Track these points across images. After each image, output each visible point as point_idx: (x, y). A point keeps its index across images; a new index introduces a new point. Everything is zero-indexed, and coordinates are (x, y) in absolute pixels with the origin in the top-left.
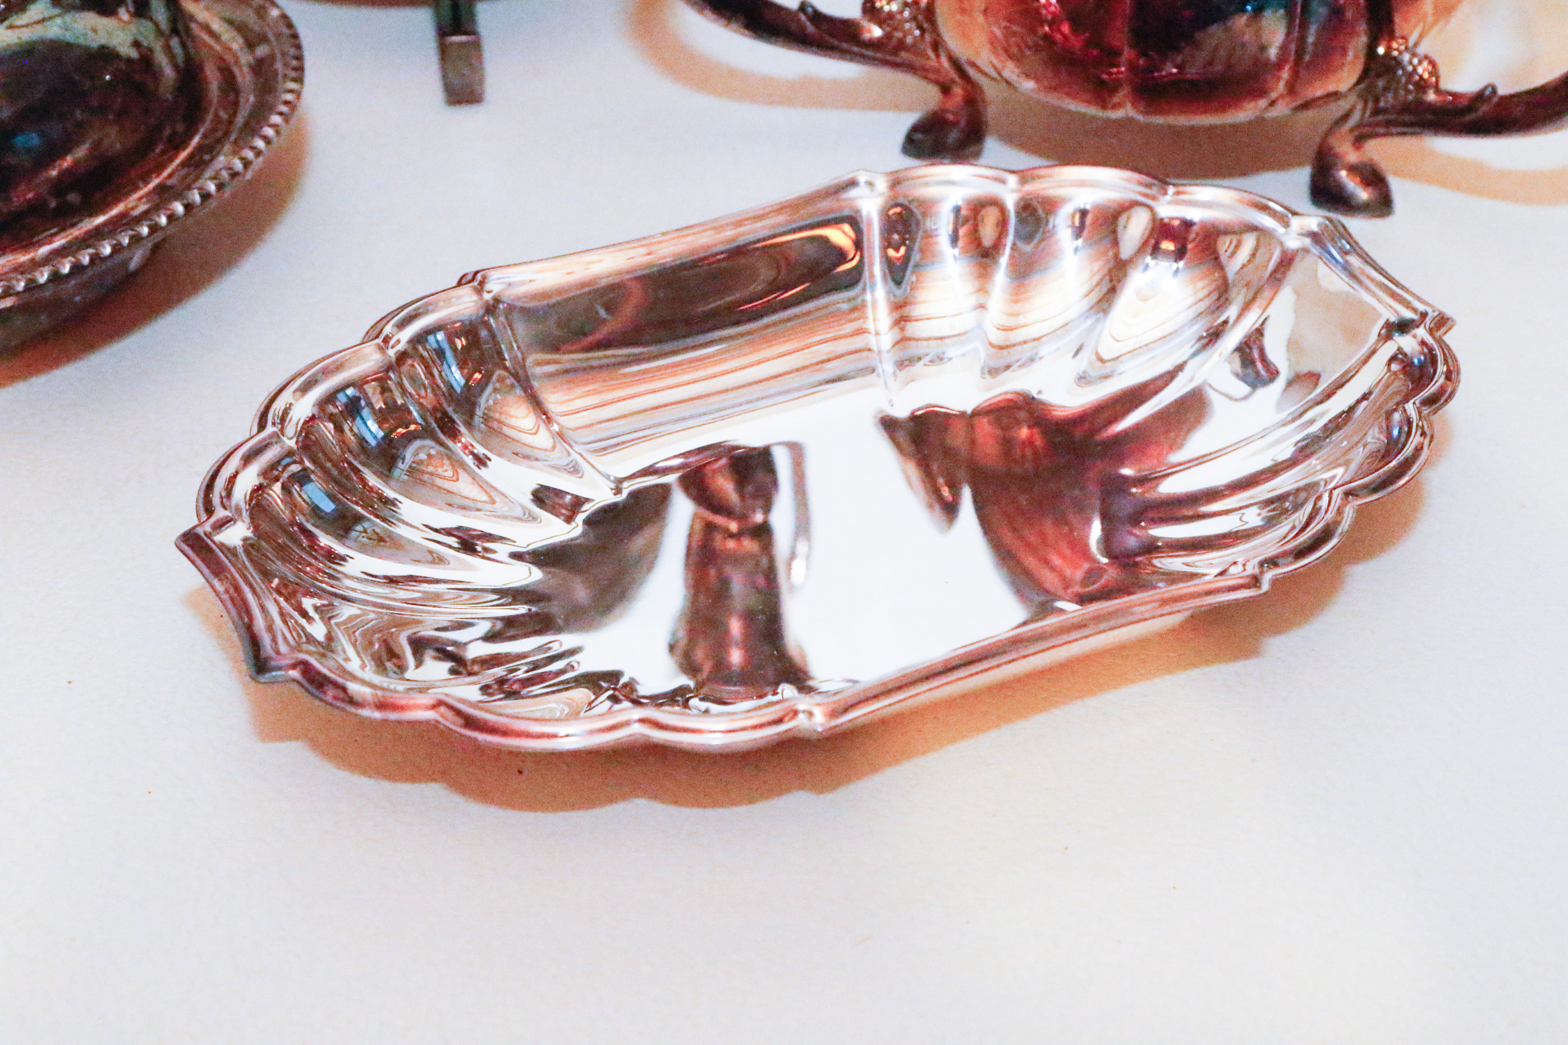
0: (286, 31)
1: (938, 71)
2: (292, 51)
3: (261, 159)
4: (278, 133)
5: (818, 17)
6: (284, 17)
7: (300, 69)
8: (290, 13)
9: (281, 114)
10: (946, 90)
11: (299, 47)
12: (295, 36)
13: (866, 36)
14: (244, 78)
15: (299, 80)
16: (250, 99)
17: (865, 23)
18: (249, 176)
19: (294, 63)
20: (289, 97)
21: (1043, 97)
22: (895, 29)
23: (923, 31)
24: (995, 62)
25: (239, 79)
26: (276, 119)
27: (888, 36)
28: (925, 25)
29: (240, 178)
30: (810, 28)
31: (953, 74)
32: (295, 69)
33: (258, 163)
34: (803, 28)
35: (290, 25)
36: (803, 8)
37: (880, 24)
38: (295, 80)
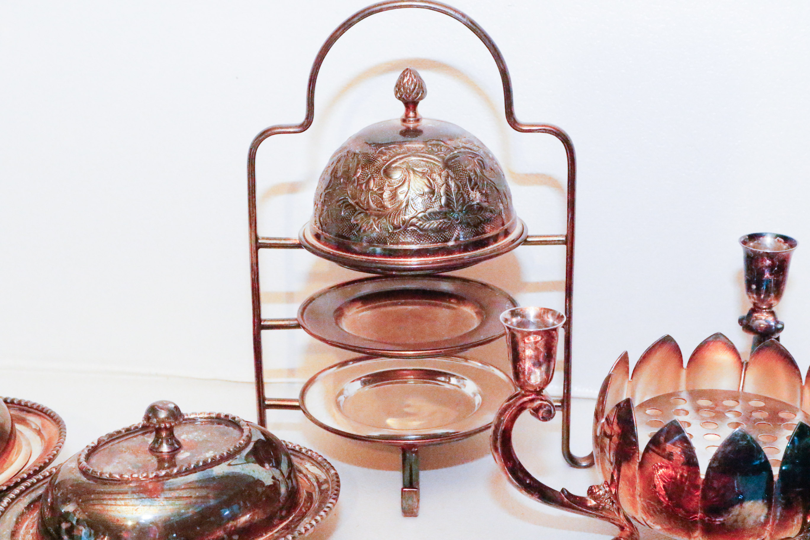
0: (336, 480)
1: (619, 520)
2: (336, 487)
3: (313, 528)
4: (322, 519)
5: (570, 496)
6: (336, 474)
7: (337, 495)
8: (338, 472)
9: (325, 511)
10: (622, 528)
11: (339, 486)
12: (338, 482)
13: (589, 505)
14: (316, 496)
15: (336, 499)
16: (316, 505)
17: (588, 499)
18: (307, 535)
19: (336, 492)
20: (330, 505)
21: (662, 532)
22: (601, 502)
23: (613, 503)
24: (645, 518)
25: (314, 497)
26: (322, 513)
27: (599, 505)
28: (614, 501)
29: (302, 535)
30: (566, 500)
31: (625, 522)
32: (335, 495)
33: (311, 530)
34: (562, 499)
35: (338, 477)
36: (563, 490)
37: (595, 499)
38: (334, 499)
